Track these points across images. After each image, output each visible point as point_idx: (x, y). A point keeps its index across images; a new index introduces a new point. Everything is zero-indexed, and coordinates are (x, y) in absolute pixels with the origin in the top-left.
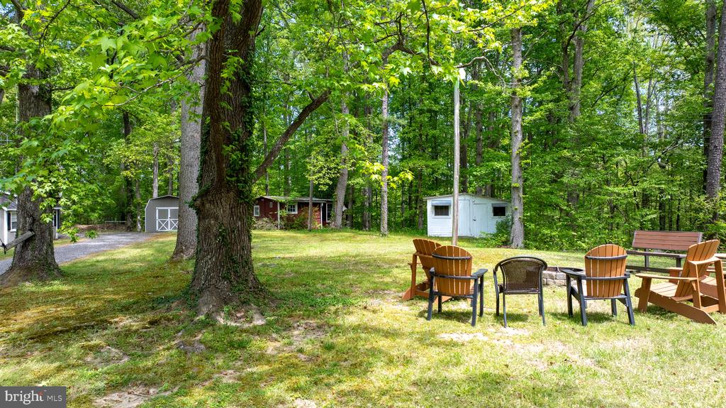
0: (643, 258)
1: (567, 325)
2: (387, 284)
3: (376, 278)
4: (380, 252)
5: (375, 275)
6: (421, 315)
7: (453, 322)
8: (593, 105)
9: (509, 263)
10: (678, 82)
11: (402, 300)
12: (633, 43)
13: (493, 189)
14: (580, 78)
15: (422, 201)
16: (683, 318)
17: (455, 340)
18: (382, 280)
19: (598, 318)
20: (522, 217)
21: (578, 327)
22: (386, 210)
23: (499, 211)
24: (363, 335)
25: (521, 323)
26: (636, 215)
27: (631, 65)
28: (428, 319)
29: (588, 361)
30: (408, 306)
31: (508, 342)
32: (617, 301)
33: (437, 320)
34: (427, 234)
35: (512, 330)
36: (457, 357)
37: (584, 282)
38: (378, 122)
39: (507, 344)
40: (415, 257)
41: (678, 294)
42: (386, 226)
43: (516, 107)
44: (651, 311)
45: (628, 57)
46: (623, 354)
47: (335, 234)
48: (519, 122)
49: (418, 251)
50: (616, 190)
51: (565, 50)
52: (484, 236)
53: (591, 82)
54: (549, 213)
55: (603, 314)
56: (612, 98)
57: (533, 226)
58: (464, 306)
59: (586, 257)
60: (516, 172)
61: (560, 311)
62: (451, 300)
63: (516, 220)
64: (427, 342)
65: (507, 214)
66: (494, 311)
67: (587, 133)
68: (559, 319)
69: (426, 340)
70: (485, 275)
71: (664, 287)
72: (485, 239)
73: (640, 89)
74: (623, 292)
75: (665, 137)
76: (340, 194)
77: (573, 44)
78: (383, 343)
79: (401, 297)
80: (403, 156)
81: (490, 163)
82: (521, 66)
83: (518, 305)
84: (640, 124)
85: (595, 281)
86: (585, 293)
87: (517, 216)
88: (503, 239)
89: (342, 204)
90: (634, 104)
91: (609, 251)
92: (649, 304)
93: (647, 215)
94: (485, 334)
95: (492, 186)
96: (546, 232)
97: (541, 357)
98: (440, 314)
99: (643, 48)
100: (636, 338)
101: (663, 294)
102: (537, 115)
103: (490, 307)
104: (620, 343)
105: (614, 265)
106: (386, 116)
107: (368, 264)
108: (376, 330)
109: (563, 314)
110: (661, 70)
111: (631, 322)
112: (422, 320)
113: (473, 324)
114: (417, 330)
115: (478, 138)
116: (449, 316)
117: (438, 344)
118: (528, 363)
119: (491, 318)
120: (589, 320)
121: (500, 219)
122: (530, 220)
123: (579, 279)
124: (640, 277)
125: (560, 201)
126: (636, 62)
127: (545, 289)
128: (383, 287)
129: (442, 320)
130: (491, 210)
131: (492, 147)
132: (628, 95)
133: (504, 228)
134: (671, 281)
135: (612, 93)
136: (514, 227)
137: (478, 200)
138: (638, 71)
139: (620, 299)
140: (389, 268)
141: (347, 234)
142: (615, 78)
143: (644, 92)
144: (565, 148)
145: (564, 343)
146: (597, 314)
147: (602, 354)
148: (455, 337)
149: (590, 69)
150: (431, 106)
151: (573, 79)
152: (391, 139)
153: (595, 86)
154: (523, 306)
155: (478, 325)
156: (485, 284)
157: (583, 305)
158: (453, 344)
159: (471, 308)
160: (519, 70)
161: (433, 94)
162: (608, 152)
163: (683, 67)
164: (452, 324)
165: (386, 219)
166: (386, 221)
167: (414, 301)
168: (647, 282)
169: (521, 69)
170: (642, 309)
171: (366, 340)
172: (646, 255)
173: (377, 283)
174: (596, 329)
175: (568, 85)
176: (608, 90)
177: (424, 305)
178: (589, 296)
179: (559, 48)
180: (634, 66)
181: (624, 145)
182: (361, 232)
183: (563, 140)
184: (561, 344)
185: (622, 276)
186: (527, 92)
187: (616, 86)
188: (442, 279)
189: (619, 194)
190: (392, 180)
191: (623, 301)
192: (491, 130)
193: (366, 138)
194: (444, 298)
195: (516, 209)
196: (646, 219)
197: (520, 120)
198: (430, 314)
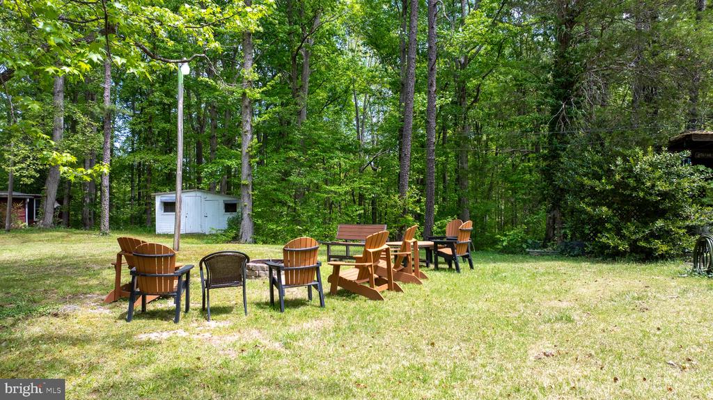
0: (344, 248)
1: (267, 313)
2: (90, 287)
3: (80, 281)
4: (94, 253)
5: (80, 278)
6: (122, 317)
7: (155, 321)
8: (320, 112)
9: (213, 258)
10: (384, 99)
11: (104, 303)
12: (352, 60)
13: (228, 186)
14: (307, 87)
15: (150, 196)
16: (363, 298)
17: (153, 338)
18: (87, 283)
19: (296, 303)
20: (251, 213)
21: (276, 314)
22: (107, 207)
23: (230, 207)
24: (44, 347)
25: (224, 316)
26: (348, 210)
27: (351, 79)
28: (128, 320)
29: (277, 344)
30: (110, 308)
31: (207, 335)
32: (312, 287)
33: (138, 321)
34: (155, 231)
35: (214, 323)
36: (151, 355)
37: (283, 272)
38: (99, 110)
39: (205, 337)
40: (119, 256)
41: (360, 278)
42: (107, 224)
43: (246, 107)
44: (340, 294)
45: (348, 73)
46: (308, 334)
47: (44, 234)
48: (249, 122)
49: (122, 250)
50: (332, 188)
51: (294, 59)
52: (214, 232)
53: (318, 91)
54: (277, 208)
55: (301, 300)
56: (336, 107)
57: (260, 222)
58: (170, 304)
59: (284, 249)
60: (245, 171)
61: (264, 301)
62: (159, 298)
63: (245, 216)
64: (122, 344)
65: (238, 211)
66: (200, 306)
67: (310, 137)
68: (262, 308)
69: (118, 343)
70: (192, 271)
71: (350, 272)
72: (214, 235)
73: (358, 101)
74: (316, 279)
75: (377, 145)
76: (52, 189)
77: (301, 55)
78: (68, 352)
79: (103, 300)
80: (133, 149)
81: (221, 161)
82: (251, 69)
83: (227, 298)
84: (358, 132)
85: (292, 270)
86: (283, 282)
87: (247, 212)
88: (233, 235)
89: (54, 200)
90: (354, 114)
91: (303, 243)
92: (339, 288)
93: (357, 211)
94: (186, 330)
95: (228, 183)
96: (272, 227)
97: (234, 346)
98: (144, 314)
99: (360, 66)
100: (323, 318)
101: (348, 279)
102: (266, 117)
103: (196, 303)
104: (309, 325)
105: (308, 255)
106: (108, 105)
107: (75, 266)
108: (63, 339)
109: (266, 303)
110: (373, 87)
111: (322, 305)
112: (123, 322)
113: (176, 321)
114: (114, 333)
115: (212, 135)
116: (154, 315)
117: (131, 346)
118: (221, 352)
119: (196, 313)
120: (288, 306)
121: (230, 215)
122: (259, 215)
123: (279, 270)
124: (331, 265)
125: (287, 198)
126: (355, 77)
127: (247, 281)
128: (85, 291)
129: (144, 321)
130: (222, 206)
131: (227, 145)
132: (349, 106)
133: (235, 224)
134: (357, 267)
135: (336, 103)
136: (243, 223)
137: (210, 197)
138: (356, 85)
139: (313, 285)
140: (101, 269)
141: (59, 234)
142: (338, 90)
143: (361, 104)
144: (291, 150)
145: (259, 330)
146: (296, 300)
147: (289, 337)
148: (153, 336)
149: (316, 79)
150: (162, 99)
151: (301, 86)
152: (119, 129)
153: (322, 95)
154: (231, 299)
155: (181, 322)
156: (192, 279)
157: (281, 293)
158: (150, 343)
159: (175, 305)
160: (249, 72)
161: (165, 86)
162: (327, 156)
163: (388, 86)
164: (153, 323)
165: (107, 216)
166: (108, 219)
167: (118, 304)
168: (337, 268)
169: (251, 71)
170: (333, 293)
171: (46, 352)
172: (347, 246)
173: (78, 287)
174: (291, 314)
175: (295, 92)
176: (333, 99)
177: (125, 306)
178: (287, 285)
179: (289, 56)
180: (353, 81)
181: (343, 149)
182: (78, 231)
183: (291, 142)
184: (257, 331)
185: (315, 265)
186: (256, 93)
187: (339, 97)
188: (143, 278)
189: (335, 193)
190: (85, 173)
191: (316, 286)
192: (227, 127)
193: (85, 127)
194: (149, 298)
195: (245, 206)
196: (355, 214)
197: (249, 120)
198: (129, 316)
